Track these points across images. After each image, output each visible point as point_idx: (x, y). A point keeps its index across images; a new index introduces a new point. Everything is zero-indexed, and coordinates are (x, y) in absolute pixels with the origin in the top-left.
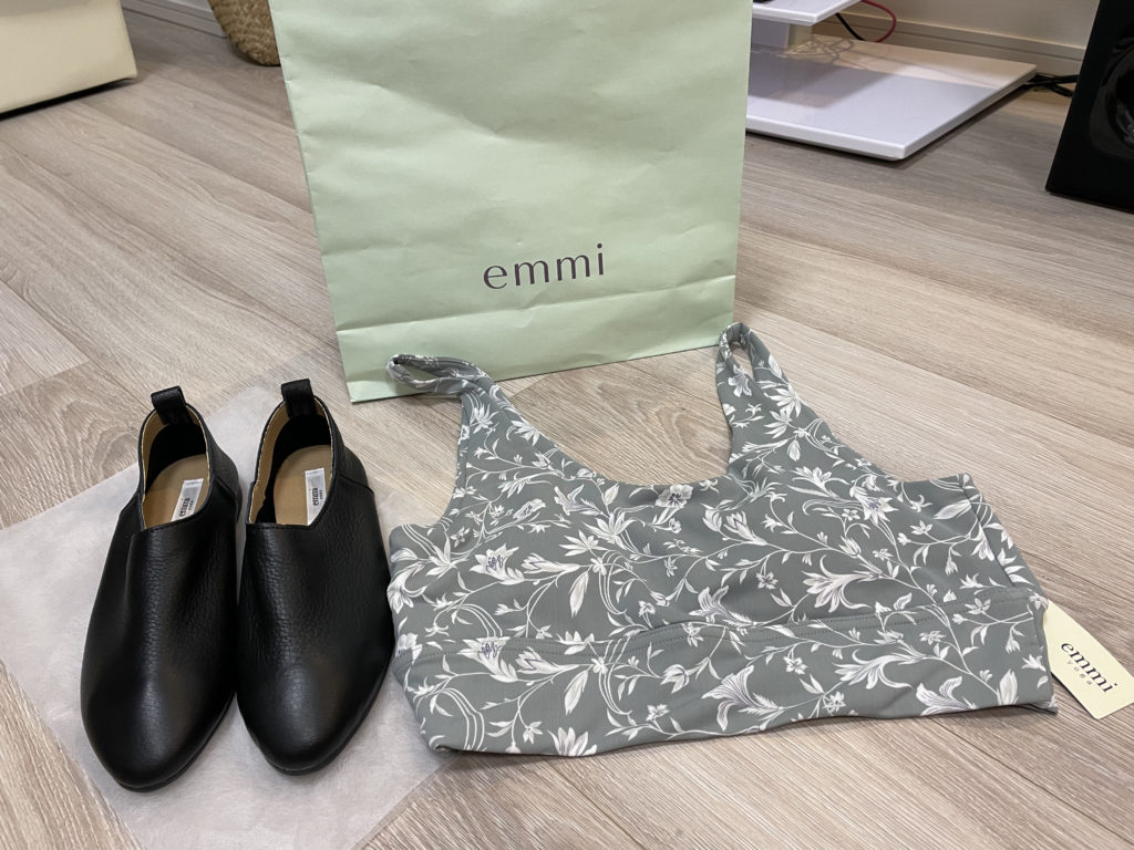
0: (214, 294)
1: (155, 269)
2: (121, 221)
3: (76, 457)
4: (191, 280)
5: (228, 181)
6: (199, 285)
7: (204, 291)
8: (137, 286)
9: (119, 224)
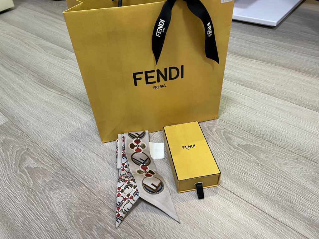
0: (50, 90)
1: (28, 81)
2: (14, 62)
3: (8, 163)
4: (41, 84)
5: (49, 44)
6: (45, 86)
7: (47, 89)
8: (22, 88)
9: (14, 64)
